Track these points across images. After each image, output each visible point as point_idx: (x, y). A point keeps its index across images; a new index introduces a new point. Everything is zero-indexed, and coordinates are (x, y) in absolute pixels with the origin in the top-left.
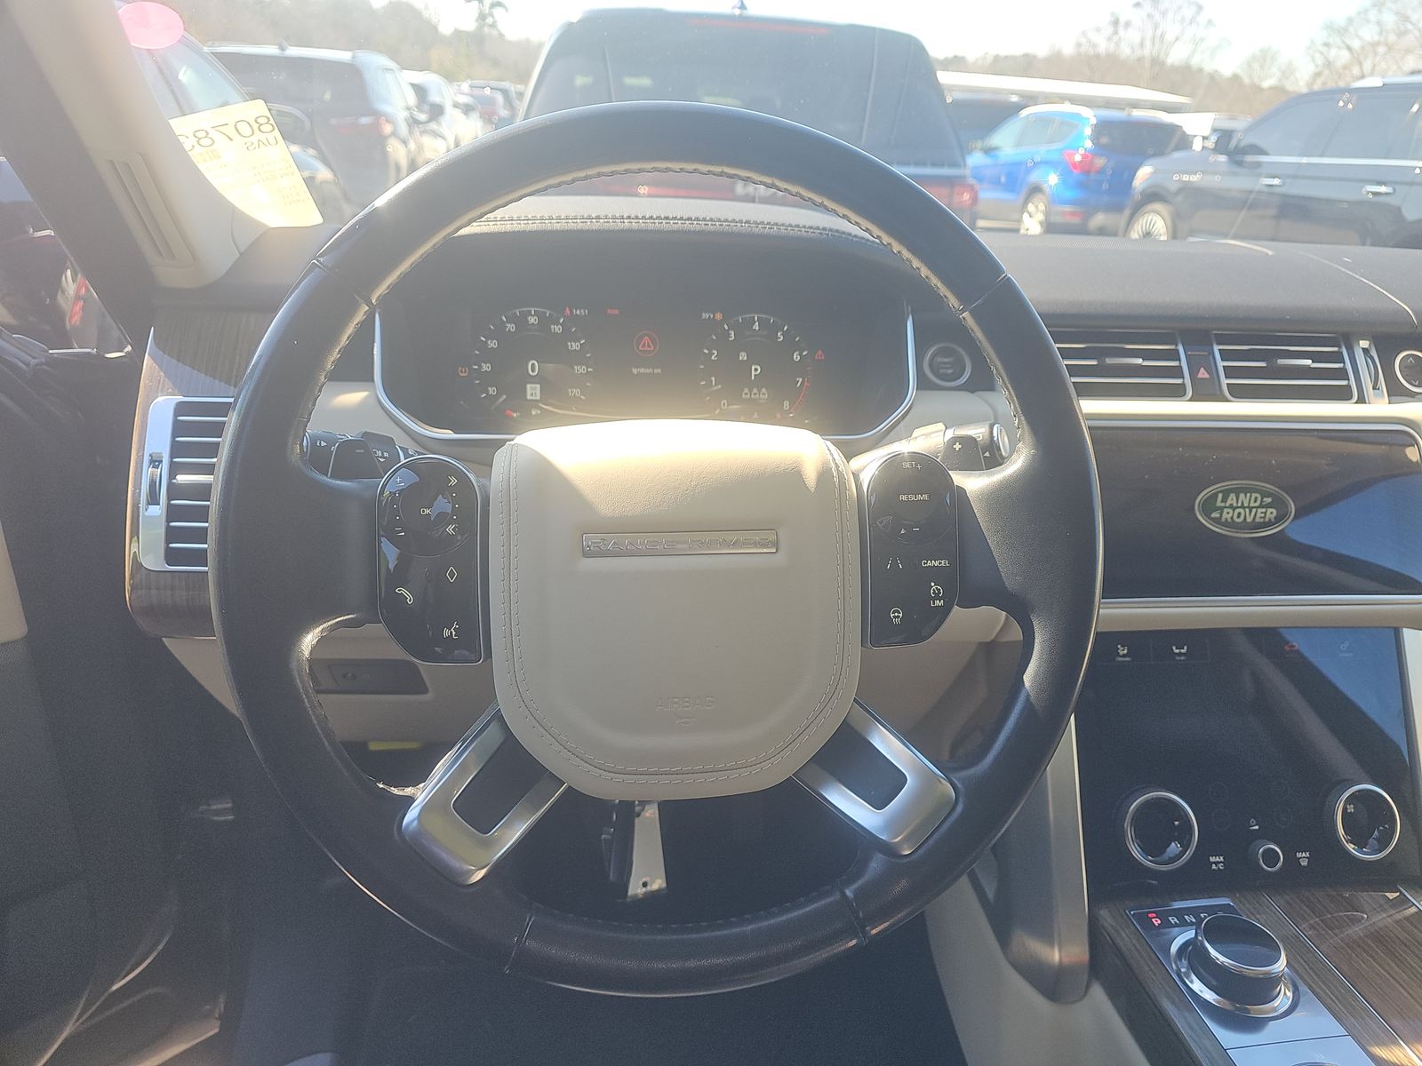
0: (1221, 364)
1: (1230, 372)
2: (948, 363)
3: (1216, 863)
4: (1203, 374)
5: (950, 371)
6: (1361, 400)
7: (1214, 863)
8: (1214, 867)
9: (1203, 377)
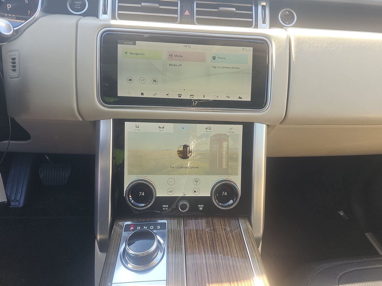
0: (195, 9)
1: (198, 13)
2: (79, 4)
3: (165, 208)
4: (187, 13)
5: (80, 8)
6: (256, 26)
7: (164, 207)
8: (164, 209)
9: (187, 14)
